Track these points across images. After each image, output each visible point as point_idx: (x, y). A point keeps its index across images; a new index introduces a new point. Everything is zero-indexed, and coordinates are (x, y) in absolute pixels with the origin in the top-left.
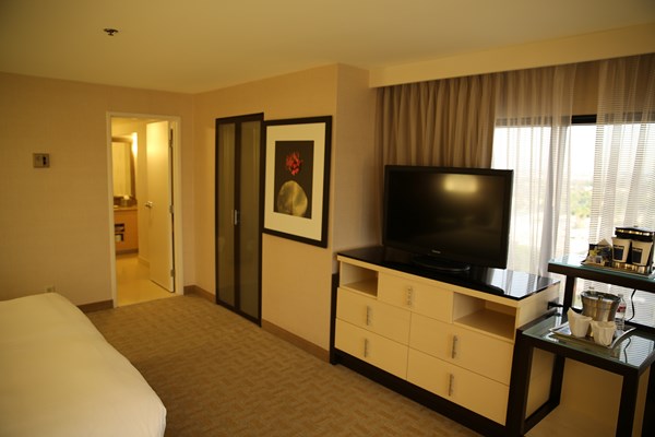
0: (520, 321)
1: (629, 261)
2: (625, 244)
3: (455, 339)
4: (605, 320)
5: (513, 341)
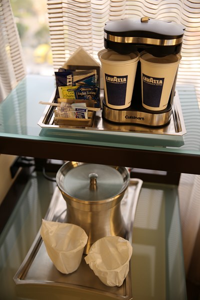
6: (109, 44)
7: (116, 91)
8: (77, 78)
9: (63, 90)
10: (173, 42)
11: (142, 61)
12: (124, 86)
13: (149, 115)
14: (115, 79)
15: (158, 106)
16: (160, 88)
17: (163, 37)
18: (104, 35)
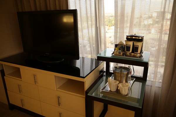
0: (87, 86)
1: (133, 52)
2: (131, 43)
3: (59, 98)
4: (124, 82)
5: (85, 96)
6: (127, 38)
7: (128, 48)
8: (120, 46)
9: (116, 48)
10: (141, 38)
11: (134, 42)
12: (130, 47)
13: (136, 54)
14: (128, 45)
15: (138, 52)
16: (138, 48)
17: (139, 37)
18: (126, 37)
